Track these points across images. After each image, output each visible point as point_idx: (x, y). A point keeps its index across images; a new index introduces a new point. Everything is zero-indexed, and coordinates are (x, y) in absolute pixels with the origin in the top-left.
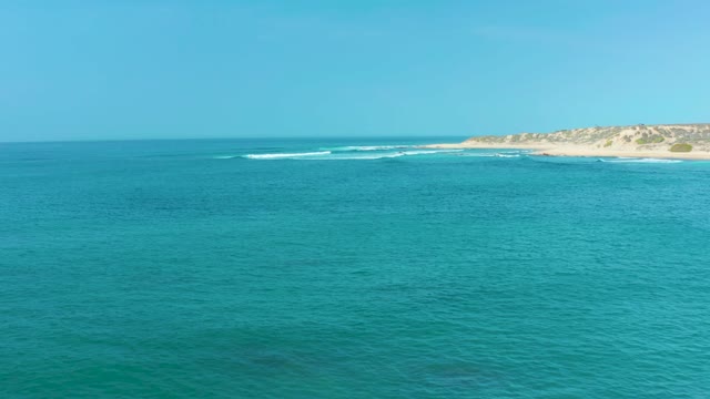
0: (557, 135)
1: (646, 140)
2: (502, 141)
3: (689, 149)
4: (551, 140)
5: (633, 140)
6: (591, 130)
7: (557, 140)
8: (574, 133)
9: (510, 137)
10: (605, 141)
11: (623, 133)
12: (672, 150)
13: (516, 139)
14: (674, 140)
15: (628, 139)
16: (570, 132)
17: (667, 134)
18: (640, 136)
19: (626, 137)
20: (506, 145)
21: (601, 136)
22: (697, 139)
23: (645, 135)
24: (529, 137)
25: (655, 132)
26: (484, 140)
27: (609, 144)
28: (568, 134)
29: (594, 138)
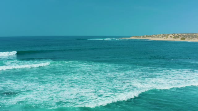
0: (153, 36)
1: (175, 37)
2: (140, 37)
3: (185, 39)
4: (152, 37)
5: (172, 37)
6: (162, 35)
7: (154, 37)
8: (157, 35)
9: (142, 36)
10: (166, 37)
11: (170, 36)
12: (181, 39)
13: (143, 37)
14: (181, 37)
15: (171, 37)
16: (156, 35)
17: (180, 36)
18: (174, 36)
19: (171, 36)
20: (141, 38)
21: (164, 36)
22: (186, 37)
23: (175, 36)
24: (147, 36)
25: (177, 35)
26: (136, 37)
27: (167, 38)
28: (156, 36)
29: (163, 37)
